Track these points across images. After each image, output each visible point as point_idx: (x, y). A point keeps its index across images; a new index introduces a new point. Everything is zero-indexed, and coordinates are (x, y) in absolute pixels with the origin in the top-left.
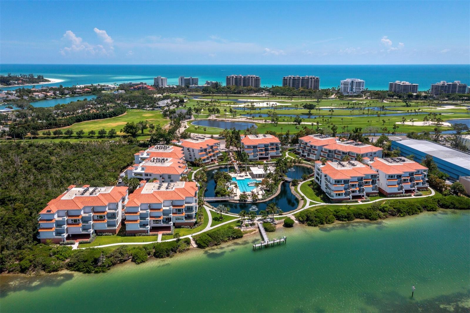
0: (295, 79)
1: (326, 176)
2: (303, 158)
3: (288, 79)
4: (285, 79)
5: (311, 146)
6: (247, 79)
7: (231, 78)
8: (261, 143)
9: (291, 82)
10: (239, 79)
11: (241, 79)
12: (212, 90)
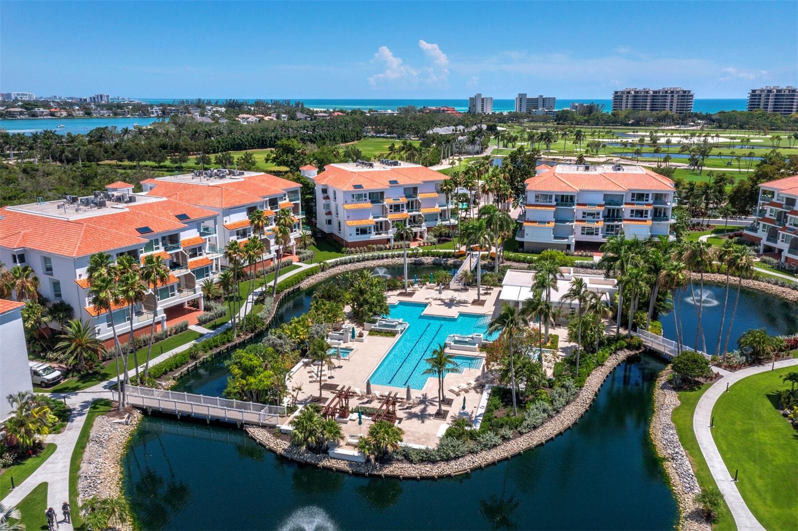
0: (783, 93)
2: (766, 258)
3: (763, 95)
4: (756, 95)
6: (662, 96)
7: (625, 96)
8: (591, 188)
9: (770, 101)
10: (643, 96)
11: (647, 96)
12: (578, 117)
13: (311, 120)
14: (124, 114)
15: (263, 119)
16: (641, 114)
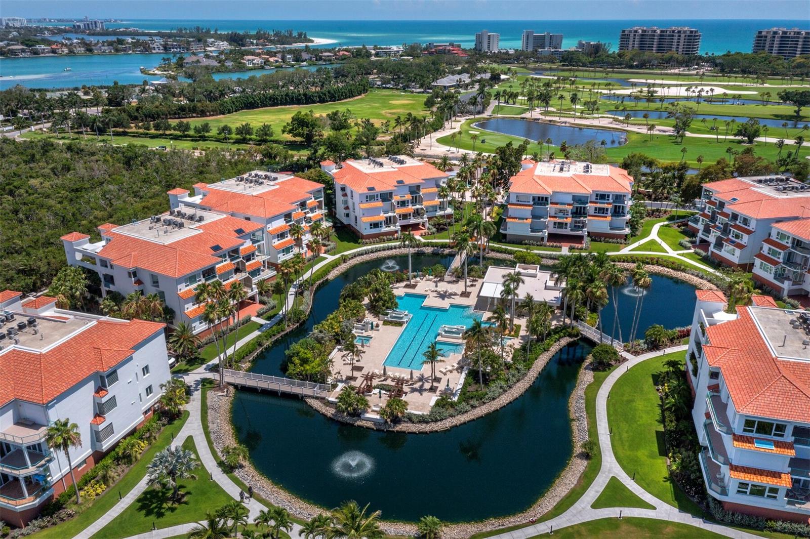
0: (788, 35)
1: (714, 375)
2: (698, 250)
3: (769, 36)
4: (762, 37)
5: (735, 217)
6: (669, 36)
7: (632, 35)
8: (562, 190)
9: (775, 42)
10: (650, 35)
11: (654, 35)
12: (585, 59)
13: (316, 60)
14: (125, 51)
15: (269, 61)
16: (647, 55)
